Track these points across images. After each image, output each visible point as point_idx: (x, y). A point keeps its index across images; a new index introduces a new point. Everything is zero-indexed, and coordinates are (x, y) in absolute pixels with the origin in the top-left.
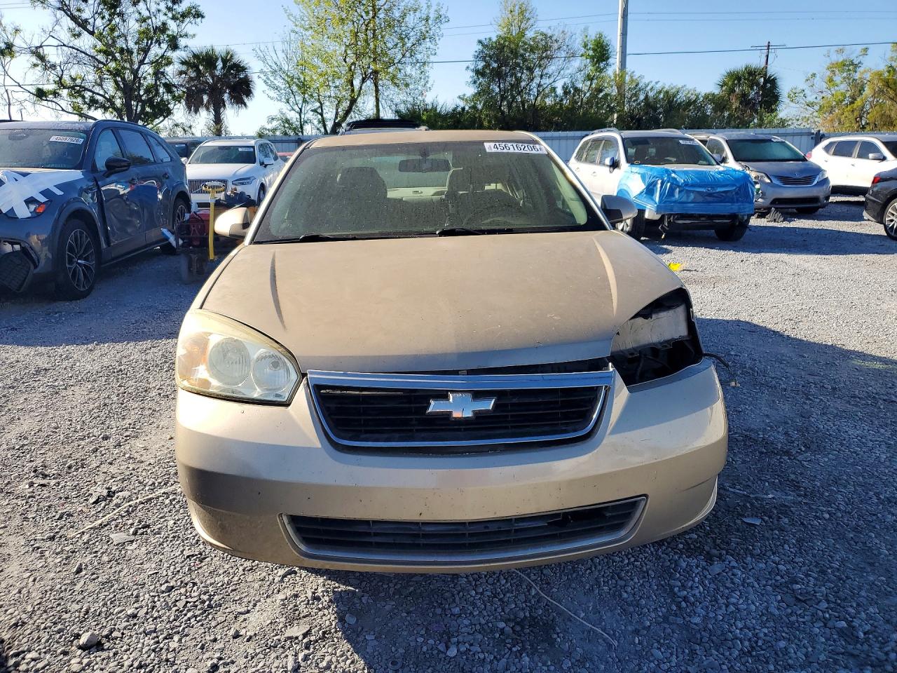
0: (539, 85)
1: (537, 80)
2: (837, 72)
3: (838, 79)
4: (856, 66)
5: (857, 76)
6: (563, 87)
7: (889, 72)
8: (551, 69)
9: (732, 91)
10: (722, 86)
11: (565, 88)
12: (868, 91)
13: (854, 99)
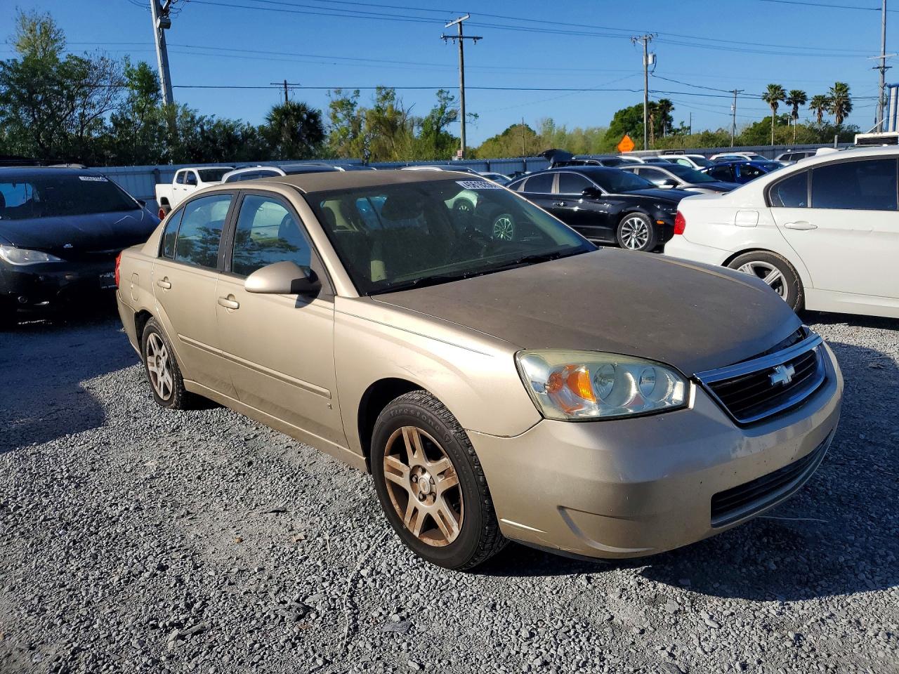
0: (82, 115)
1: (79, 111)
2: (339, 111)
3: (340, 116)
4: (352, 105)
5: (355, 113)
6: (112, 118)
7: (378, 111)
8: (95, 99)
9: (281, 125)
10: (270, 120)
11: (113, 119)
12: (364, 127)
13: (355, 136)
